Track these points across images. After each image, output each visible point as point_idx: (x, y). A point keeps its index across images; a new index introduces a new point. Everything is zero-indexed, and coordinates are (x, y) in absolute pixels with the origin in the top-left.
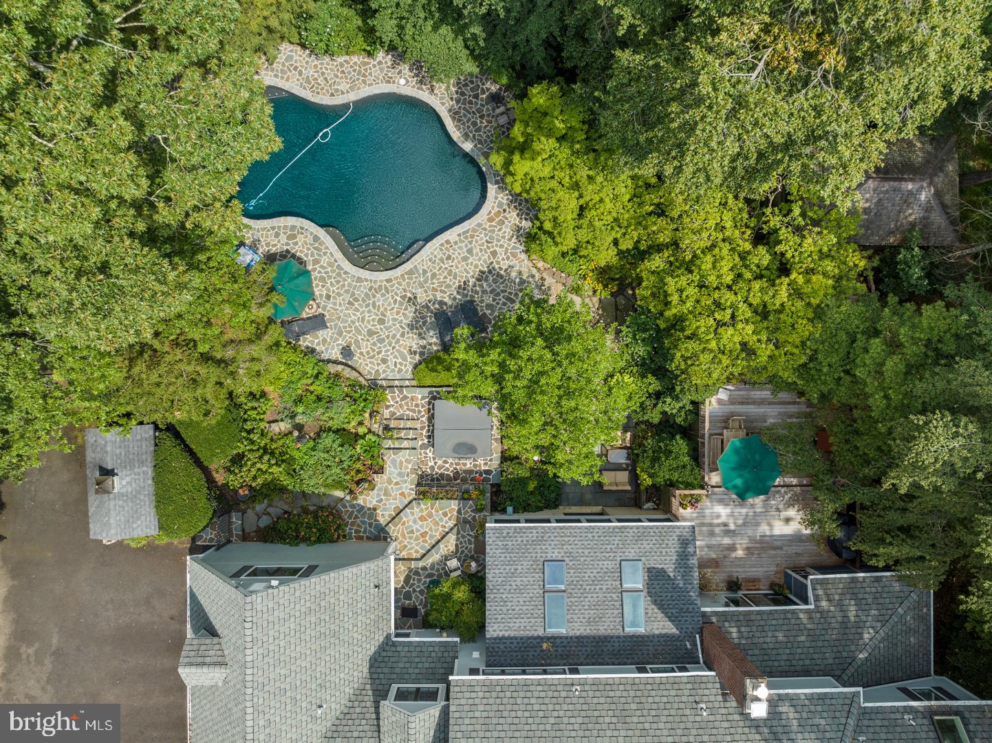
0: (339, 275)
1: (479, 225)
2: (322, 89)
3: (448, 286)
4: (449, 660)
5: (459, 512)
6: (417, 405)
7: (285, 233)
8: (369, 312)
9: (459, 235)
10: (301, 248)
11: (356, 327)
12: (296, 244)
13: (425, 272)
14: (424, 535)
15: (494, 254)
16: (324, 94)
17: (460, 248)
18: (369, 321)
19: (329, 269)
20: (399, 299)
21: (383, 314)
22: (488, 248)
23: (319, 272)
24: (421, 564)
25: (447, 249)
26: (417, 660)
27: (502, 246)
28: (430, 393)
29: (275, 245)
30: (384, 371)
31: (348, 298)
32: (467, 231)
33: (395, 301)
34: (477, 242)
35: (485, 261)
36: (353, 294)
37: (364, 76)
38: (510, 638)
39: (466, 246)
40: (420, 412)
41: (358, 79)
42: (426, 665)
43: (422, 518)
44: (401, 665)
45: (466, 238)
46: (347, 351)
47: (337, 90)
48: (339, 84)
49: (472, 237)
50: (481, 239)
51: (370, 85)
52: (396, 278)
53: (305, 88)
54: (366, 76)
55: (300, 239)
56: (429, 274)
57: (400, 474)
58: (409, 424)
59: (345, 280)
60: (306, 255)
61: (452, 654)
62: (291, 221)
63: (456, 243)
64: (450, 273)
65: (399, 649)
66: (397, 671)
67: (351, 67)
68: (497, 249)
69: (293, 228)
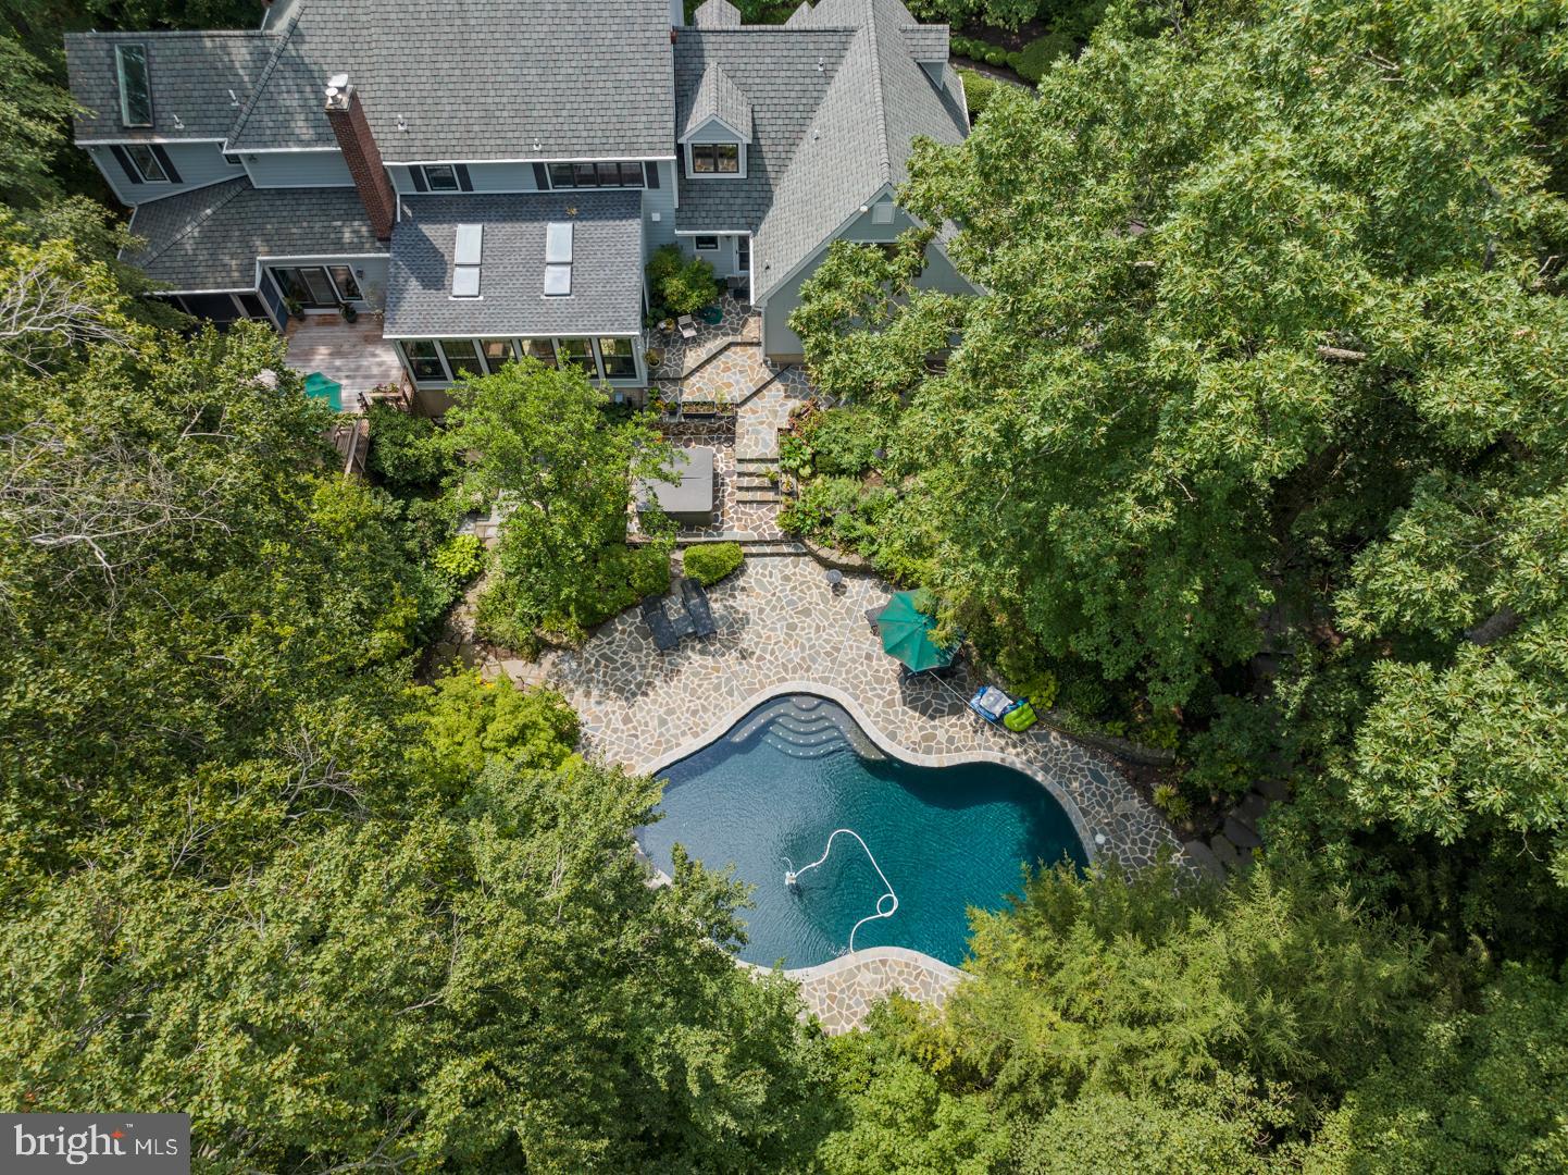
0: (856, 687)
1: (647, 760)
2: (901, 973)
3: (696, 674)
4: (685, 208)
5: (681, 392)
6: (739, 520)
7: (939, 743)
8: (810, 639)
9: (678, 745)
10: (914, 723)
11: (827, 619)
12: (921, 728)
13: (730, 693)
14: (727, 369)
15: (627, 720)
16: (896, 963)
17: (678, 727)
18: (810, 627)
19: (870, 694)
20: (768, 656)
21: (790, 636)
22: (635, 728)
23: (884, 690)
24: (730, 339)
25: (697, 725)
26: (721, 208)
27: (615, 731)
28: (721, 535)
29: (951, 726)
30: (786, 566)
31: (841, 657)
32: (665, 751)
33: (772, 653)
34: (652, 736)
35: (641, 709)
36: (833, 661)
37: (832, 998)
38: (614, 219)
39: (668, 730)
40: (736, 512)
41: (842, 991)
42: (710, 201)
43: (729, 385)
44: (739, 201)
45: (668, 741)
46: (838, 589)
47: (876, 971)
48: (873, 982)
49: (659, 743)
50: (645, 740)
51: (821, 982)
52: (771, 683)
53: (930, 973)
54: (829, 997)
55: (916, 736)
56: (724, 690)
57: (758, 432)
58: (749, 496)
59: (847, 680)
60: (905, 713)
61: (683, 215)
62: (932, 761)
63: (684, 734)
64: (693, 692)
65: (743, 221)
66: (742, 194)
67: (855, 1014)
68: (622, 727)
69: (928, 751)
